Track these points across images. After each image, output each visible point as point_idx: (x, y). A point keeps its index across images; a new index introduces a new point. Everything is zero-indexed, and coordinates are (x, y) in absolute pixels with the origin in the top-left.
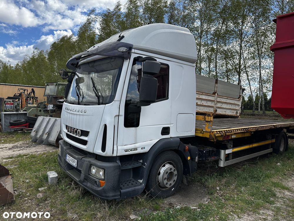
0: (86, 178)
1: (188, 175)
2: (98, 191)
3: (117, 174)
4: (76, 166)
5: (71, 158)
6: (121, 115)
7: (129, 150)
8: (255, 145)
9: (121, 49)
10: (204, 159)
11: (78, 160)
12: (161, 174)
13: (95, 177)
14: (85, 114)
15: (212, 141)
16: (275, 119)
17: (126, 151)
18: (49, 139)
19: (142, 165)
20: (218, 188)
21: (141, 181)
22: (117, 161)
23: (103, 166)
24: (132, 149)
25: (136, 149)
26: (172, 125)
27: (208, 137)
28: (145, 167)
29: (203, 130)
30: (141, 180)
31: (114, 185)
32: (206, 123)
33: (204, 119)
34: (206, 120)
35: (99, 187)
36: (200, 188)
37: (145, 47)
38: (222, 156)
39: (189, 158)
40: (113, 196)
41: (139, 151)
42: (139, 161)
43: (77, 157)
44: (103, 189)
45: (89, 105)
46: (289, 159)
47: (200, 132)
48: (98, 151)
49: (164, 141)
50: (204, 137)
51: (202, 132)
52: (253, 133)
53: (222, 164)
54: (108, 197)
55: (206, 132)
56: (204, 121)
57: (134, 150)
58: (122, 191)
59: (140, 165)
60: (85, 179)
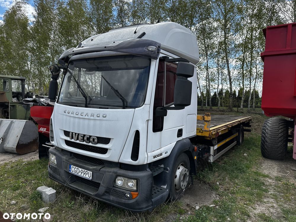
0: (108, 191)
1: (192, 174)
2: (129, 204)
3: (150, 183)
4: (91, 178)
5: (80, 169)
6: (150, 120)
7: (157, 156)
8: (227, 140)
9: (151, 47)
10: (201, 156)
11: (94, 171)
12: (177, 177)
13: (123, 188)
14: (104, 119)
15: (209, 139)
16: (222, 114)
17: (155, 157)
18: (5, 145)
19: (164, 170)
20: (218, 183)
21: (165, 187)
22: (147, 169)
23: (136, 177)
24: (159, 155)
25: (161, 154)
26: (184, 126)
27: (208, 135)
28: (168, 172)
29: (202, 130)
30: (165, 185)
31: (147, 196)
32: (205, 123)
33: (202, 119)
34: (205, 120)
35: (131, 199)
36: (201, 185)
37: (167, 46)
38: (212, 152)
39: (195, 158)
40: (146, 207)
41: (164, 156)
42: (159, 166)
43: (91, 168)
44: (136, 201)
45: (108, 108)
46: (249, 149)
47: (199, 132)
48: (127, 159)
49: (179, 143)
50: (204, 136)
51: (201, 131)
52: (230, 129)
53: (212, 159)
54: (142, 209)
55: (205, 131)
56: (203, 121)
57: (160, 156)
58: (152, 200)
59: (162, 170)
60: (106, 192)
